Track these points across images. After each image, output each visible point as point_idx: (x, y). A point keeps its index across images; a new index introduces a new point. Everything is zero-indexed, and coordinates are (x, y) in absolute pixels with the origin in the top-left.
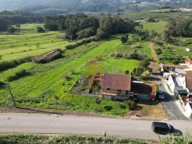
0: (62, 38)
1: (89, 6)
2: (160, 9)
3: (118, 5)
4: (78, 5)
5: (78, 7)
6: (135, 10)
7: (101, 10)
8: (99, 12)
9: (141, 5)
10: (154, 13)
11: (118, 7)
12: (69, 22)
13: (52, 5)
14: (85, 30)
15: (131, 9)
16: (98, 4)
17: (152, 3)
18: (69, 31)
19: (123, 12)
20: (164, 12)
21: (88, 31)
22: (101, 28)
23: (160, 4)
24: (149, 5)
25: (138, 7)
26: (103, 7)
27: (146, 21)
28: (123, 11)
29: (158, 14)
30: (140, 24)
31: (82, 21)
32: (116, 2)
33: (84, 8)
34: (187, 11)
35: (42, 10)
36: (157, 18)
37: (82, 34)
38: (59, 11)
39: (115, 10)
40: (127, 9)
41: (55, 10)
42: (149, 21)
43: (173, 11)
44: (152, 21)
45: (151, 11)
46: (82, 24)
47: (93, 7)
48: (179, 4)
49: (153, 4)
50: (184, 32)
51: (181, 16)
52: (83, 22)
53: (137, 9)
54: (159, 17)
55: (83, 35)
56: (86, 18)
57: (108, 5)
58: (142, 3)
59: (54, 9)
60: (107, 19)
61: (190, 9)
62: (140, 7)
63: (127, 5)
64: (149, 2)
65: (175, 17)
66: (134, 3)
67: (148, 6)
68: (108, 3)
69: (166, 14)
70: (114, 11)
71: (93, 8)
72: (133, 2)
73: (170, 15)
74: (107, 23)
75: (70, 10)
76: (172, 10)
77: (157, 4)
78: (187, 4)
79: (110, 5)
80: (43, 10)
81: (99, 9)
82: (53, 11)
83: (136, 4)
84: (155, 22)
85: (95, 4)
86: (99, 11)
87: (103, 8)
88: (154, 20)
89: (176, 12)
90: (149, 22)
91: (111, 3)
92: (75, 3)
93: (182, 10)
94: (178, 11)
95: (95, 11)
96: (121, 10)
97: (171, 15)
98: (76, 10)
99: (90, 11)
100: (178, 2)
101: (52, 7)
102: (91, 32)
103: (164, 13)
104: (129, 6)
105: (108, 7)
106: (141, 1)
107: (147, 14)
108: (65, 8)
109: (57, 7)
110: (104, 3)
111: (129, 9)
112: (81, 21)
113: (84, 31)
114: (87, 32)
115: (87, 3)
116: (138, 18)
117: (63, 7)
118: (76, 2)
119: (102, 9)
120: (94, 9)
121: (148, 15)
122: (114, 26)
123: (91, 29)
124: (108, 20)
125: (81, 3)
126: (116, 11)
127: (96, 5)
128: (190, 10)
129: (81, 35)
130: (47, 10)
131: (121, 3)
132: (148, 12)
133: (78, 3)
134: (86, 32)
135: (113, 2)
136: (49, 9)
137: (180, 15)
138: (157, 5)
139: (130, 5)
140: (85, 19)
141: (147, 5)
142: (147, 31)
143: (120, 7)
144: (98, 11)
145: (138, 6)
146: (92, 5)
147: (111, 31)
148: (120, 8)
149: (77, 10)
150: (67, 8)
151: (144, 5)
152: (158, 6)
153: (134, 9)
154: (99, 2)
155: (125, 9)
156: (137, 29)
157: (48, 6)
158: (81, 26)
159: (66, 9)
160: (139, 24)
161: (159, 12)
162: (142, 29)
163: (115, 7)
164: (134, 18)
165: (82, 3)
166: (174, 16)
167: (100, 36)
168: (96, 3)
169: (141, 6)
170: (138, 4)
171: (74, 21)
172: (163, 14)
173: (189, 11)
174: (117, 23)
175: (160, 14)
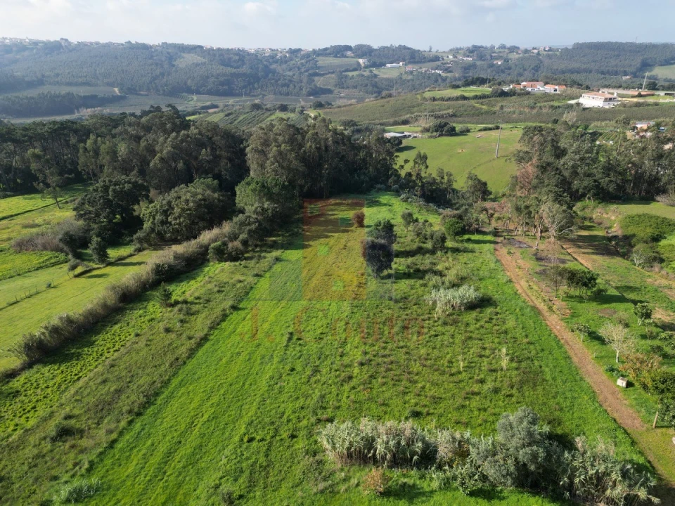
0: (45, 248)
1: (208, 77)
2: (458, 87)
3: (310, 72)
4: (162, 74)
5: (165, 80)
6: (370, 88)
7: (250, 93)
8: (244, 98)
9: (385, 73)
10: (442, 99)
11: (311, 81)
12: (97, 153)
13: (58, 75)
14: (173, 194)
15: (355, 87)
16: (240, 70)
17: (420, 65)
18: (92, 203)
19: (330, 96)
20: (476, 97)
21: (187, 201)
22: (253, 186)
23: (447, 70)
24: (411, 72)
25: (376, 80)
26: (258, 79)
27: (422, 132)
28: (329, 91)
29: (454, 102)
30: (405, 143)
31: (165, 145)
32: (302, 64)
33: (186, 84)
34: (548, 91)
35: (12, 95)
36: (456, 119)
37: (158, 217)
38: (85, 97)
39: (301, 89)
40: (341, 84)
41: (68, 94)
42: (436, 131)
43: (504, 94)
44: (448, 131)
45: (428, 95)
46: (162, 159)
47: (222, 79)
48: (503, 68)
49: (423, 70)
50: (604, 182)
51: (535, 111)
52: (168, 153)
53: (375, 85)
54: (461, 116)
55: (163, 223)
56: (183, 132)
57: (274, 72)
58: (389, 65)
59: (64, 90)
60: (280, 138)
61: (557, 87)
62: (383, 79)
63: (341, 72)
64: (410, 63)
65: (514, 112)
66: (363, 65)
67: (410, 77)
68: (273, 66)
69: (482, 104)
70: (298, 95)
71: (222, 84)
72: (359, 63)
73: (497, 108)
74: (280, 153)
75: (133, 91)
76: (499, 91)
77: (437, 69)
78: (525, 70)
79: (281, 72)
80: (17, 94)
81: (245, 87)
82: (58, 97)
83: (371, 71)
84: (456, 135)
85: (229, 69)
86: (247, 95)
87: (258, 82)
88: (453, 129)
89: (514, 95)
90: (435, 137)
91: (284, 66)
92: (153, 67)
93: (530, 89)
94: (519, 91)
95: (230, 93)
96: (321, 89)
97: (502, 107)
98: (158, 90)
99: (210, 93)
100: (499, 63)
101: (58, 83)
102: (206, 206)
103: (476, 101)
104: (346, 76)
105: (277, 81)
106: (384, 60)
107: (418, 105)
108: (112, 85)
109: (80, 80)
110: (261, 66)
111: (348, 88)
112: (157, 148)
113: (169, 203)
114: (183, 210)
115: (197, 65)
116: (391, 120)
117: (105, 81)
118: (157, 64)
119: (256, 85)
120: (226, 87)
121: (423, 107)
122: (312, 164)
123: (208, 186)
124: (284, 142)
125: (174, 66)
126: (304, 92)
127: (233, 75)
128: (556, 90)
129: (153, 223)
130: (33, 93)
131: (319, 68)
132: (419, 96)
133: (162, 67)
134: (177, 211)
135: (293, 62)
136: (45, 89)
137: (533, 108)
138: (438, 72)
139: (350, 74)
140: (176, 138)
141: (406, 73)
142: (446, 178)
143: (316, 78)
144: (240, 95)
145: (376, 76)
146: (218, 75)
147: (301, 187)
148: (319, 82)
149: (161, 92)
150: (121, 86)
151: (394, 74)
152: (440, 75)
153: (366, 85)
154: (244, 64)
155: (336, 85)
156: (402, 167)
157: (43, 76)
158: (160, 170)
159: (116, 90)
160: (400, 143)
161: (457, 99)
162: (423, 167)
163: (301, 81)
164: (377, 121)
165: (180, 66)
166: (512, 110)
167: (253, 227)
168: (232, 67)
169: (385, 76)
170: (375, 71)
171: (122, 149)
172: (473, 102)
173: (553, 91)
174: (323, 150)
175: (461, 102)
